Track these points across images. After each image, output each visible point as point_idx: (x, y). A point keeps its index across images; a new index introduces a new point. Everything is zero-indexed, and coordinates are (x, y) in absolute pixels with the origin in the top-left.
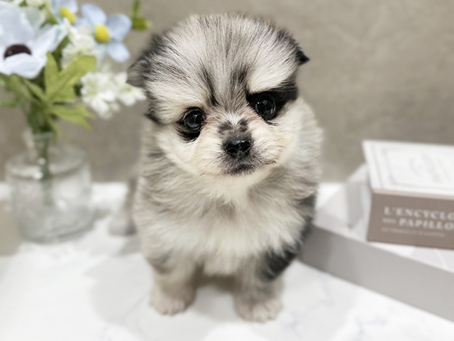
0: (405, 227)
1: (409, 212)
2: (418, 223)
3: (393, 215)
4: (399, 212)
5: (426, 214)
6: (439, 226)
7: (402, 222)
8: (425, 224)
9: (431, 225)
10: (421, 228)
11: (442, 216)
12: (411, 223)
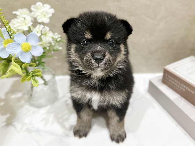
0: (170, 82)
1: (171, 78)
2: (173, 83)
3: (167, 77)
4: (169, 77)
5: (176, 81)
6: (179, 86)
7: (170, 80)
8: (175, 84)
9: (177, 85)
10: (174, 84)
11: (180, 83)
12: (172, 82)
